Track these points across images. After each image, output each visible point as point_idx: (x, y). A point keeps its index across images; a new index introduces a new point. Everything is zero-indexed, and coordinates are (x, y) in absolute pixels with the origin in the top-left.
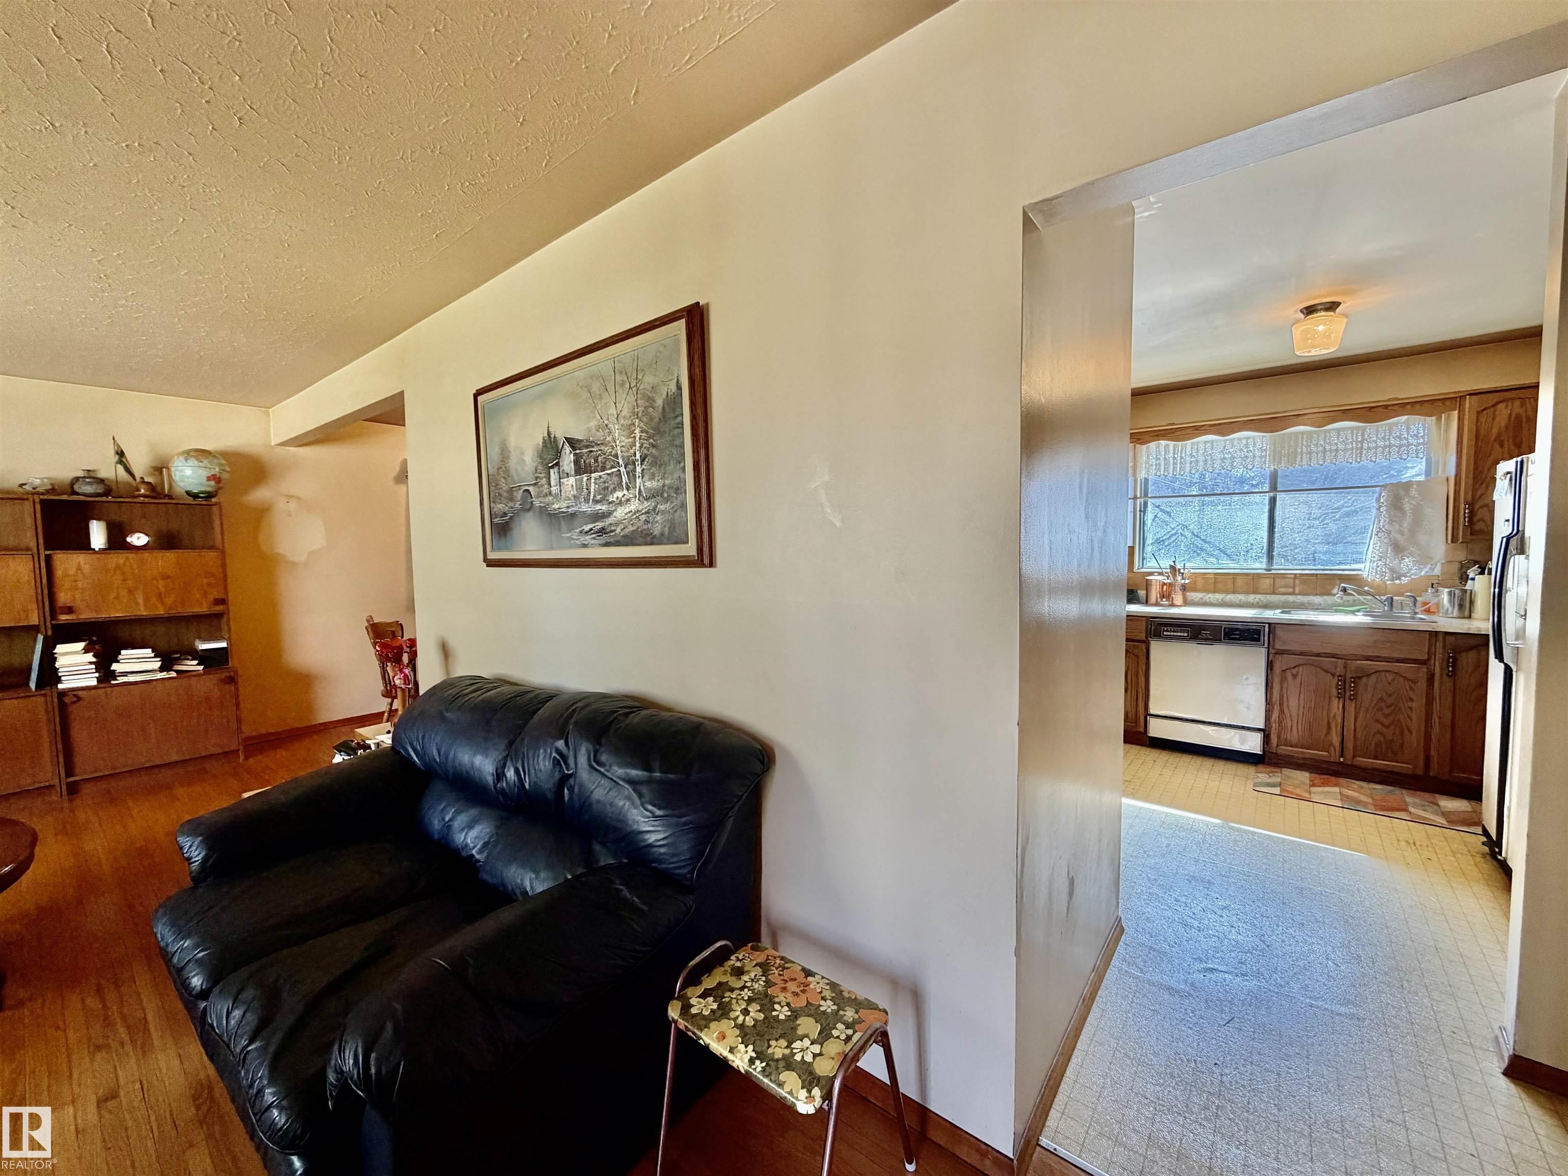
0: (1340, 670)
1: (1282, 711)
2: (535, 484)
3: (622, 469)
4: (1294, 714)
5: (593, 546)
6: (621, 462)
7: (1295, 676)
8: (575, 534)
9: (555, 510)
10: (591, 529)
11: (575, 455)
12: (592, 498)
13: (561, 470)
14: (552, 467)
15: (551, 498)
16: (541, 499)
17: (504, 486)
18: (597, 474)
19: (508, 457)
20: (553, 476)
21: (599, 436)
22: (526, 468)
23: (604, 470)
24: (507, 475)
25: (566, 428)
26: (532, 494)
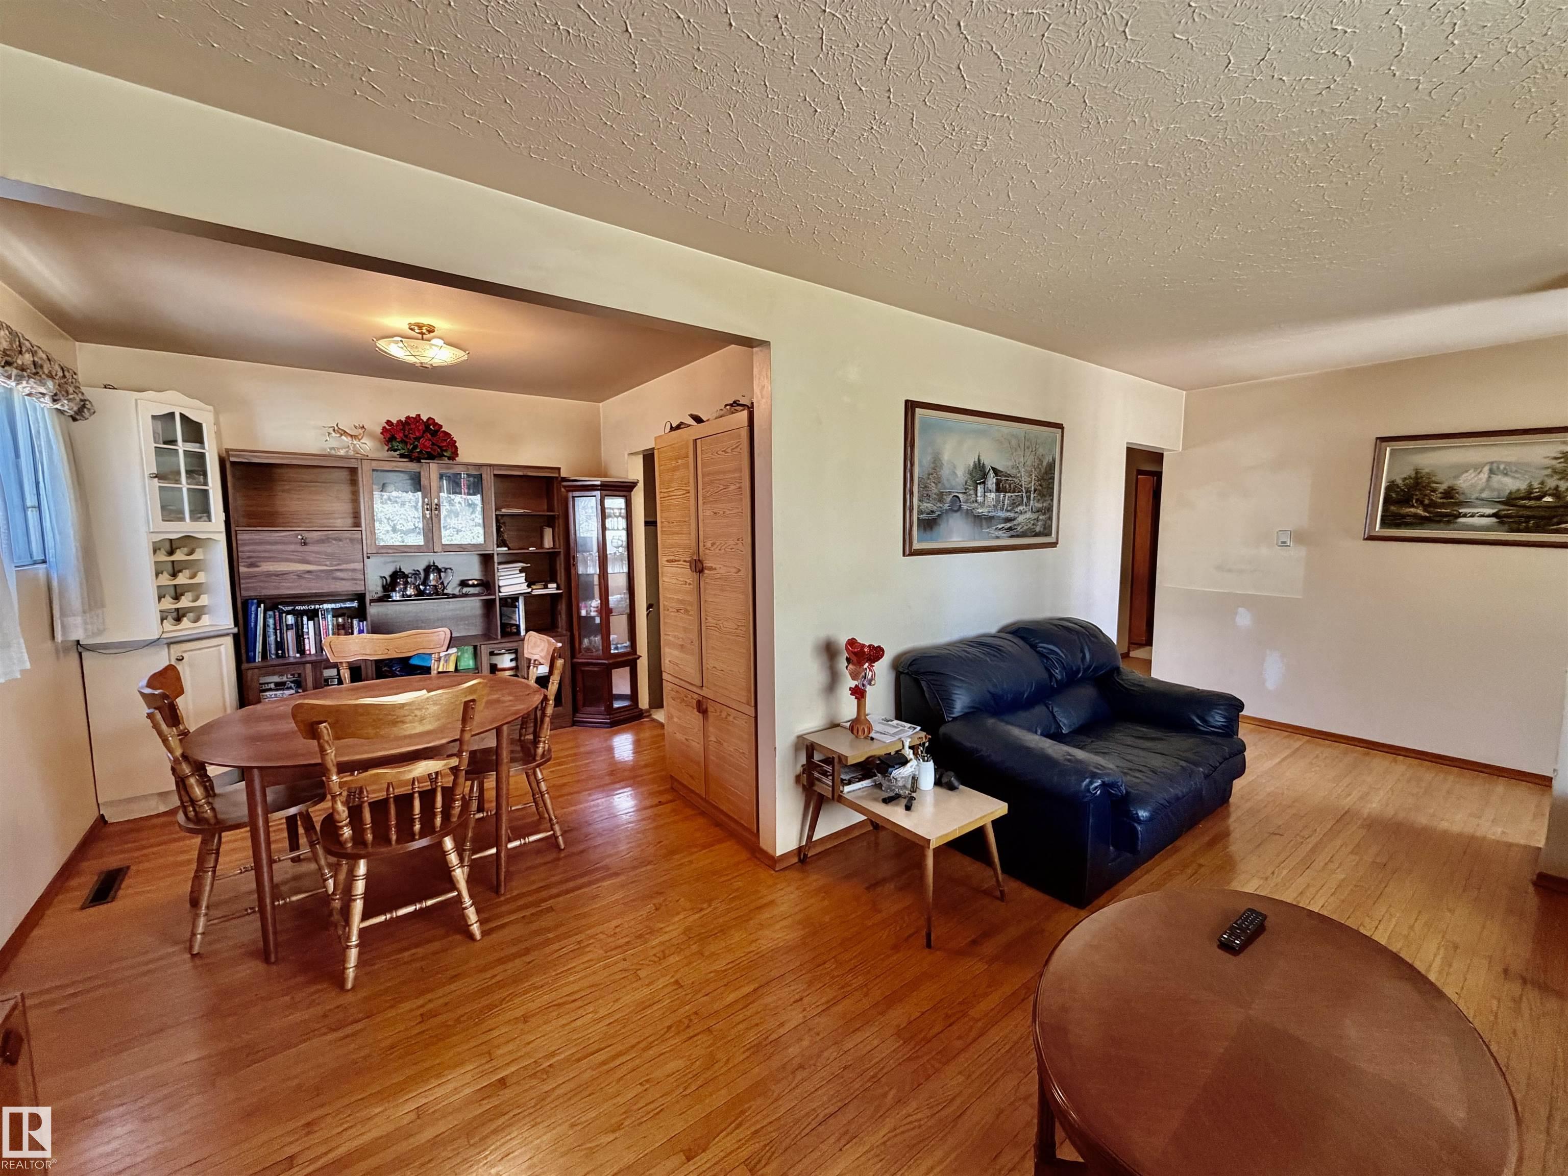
2: (965, 493)
3: (1024, 494)
5: (1003, 537)
6: (1023, 489)
8: (992, 530)
9: (979, 513)
10: (1003, 527)
11: (996, 479)
12: (1005, 508)
13: (986, 486)
14: (980, 484)
15: (976, 505)
16: (969, 505)
17: (934, 489)
18: (1009, 494)
19: (942, 465)
20: (980, 489)
21: (1013, 472)
22: (957, 480)
23: (1014, 492)
24: (938, 481)
25: (991, 459)
26: (962, 499)
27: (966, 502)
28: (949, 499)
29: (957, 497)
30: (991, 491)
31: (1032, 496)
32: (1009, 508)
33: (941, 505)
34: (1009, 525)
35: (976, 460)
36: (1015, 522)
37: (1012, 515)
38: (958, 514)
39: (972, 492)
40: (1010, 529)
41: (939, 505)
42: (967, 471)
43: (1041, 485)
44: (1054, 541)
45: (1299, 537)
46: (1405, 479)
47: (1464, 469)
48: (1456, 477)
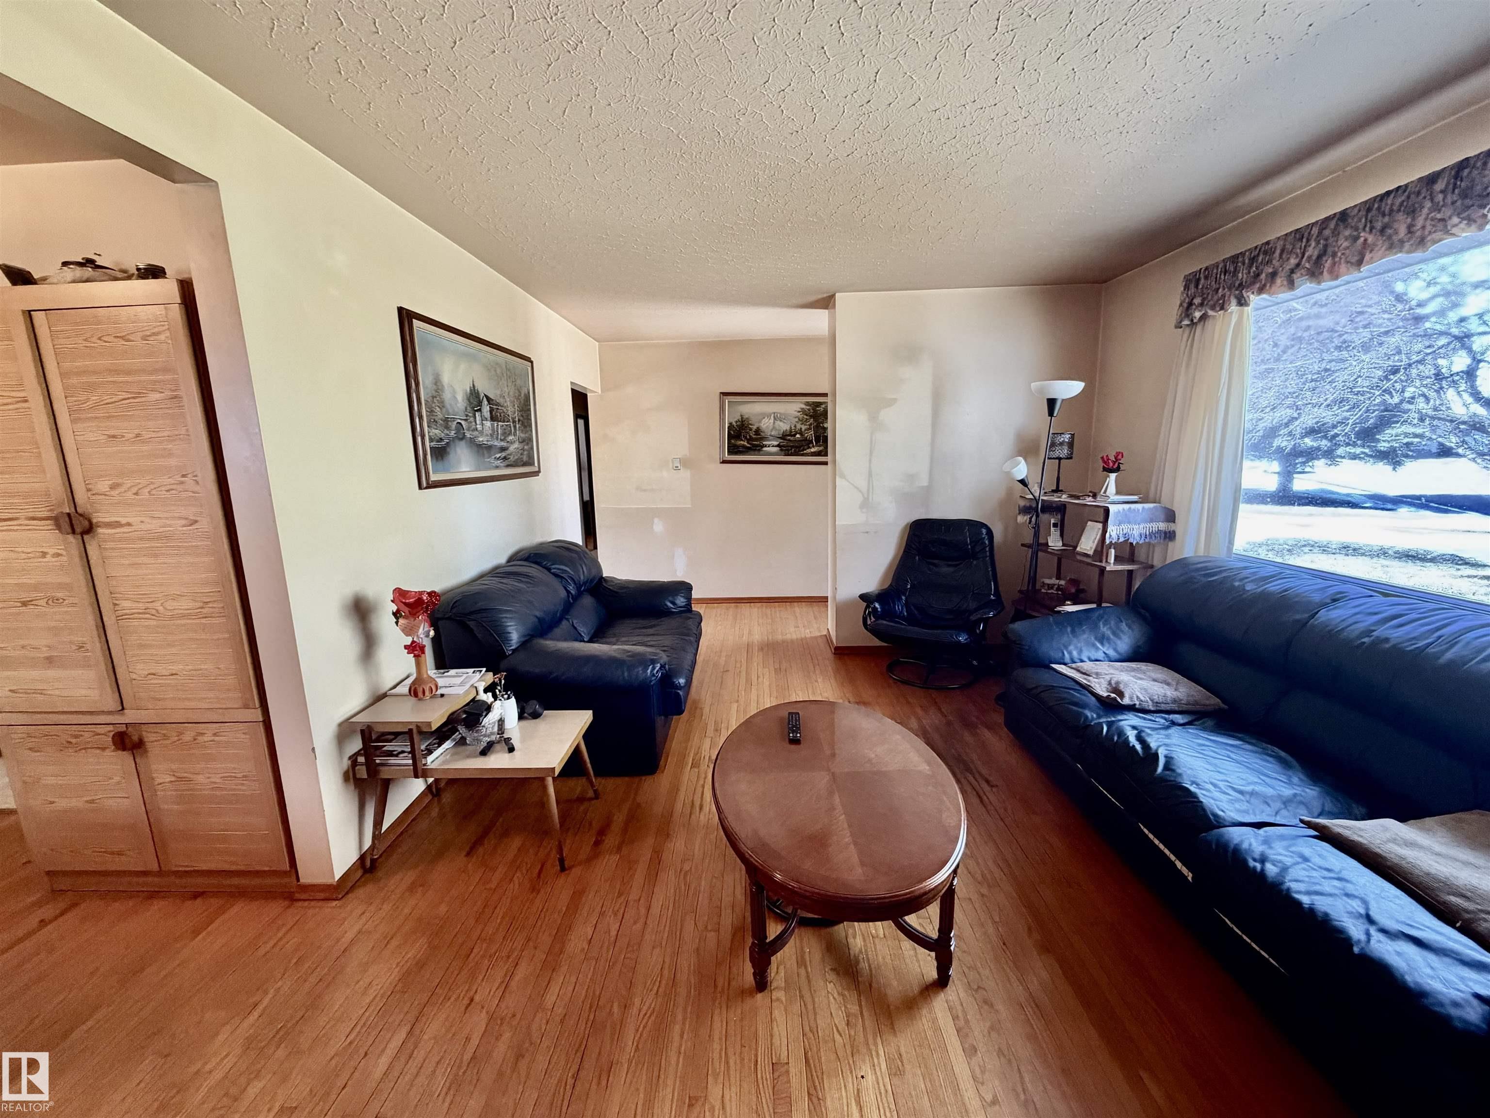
2: (466, 420)
3: (512, 424)
6: (511, 419)
9: (480, 442)
11: (489, 407)
12: (499, 437)
13: (482, 414)
14: (476, 411)
15: (477, 433)
16: (471, 432)
17: (439, 415)
18: (501, 424)
19: (443, 390)
20: (478, 417)
21: (501, 401)
22: (459, 405)
23: (504, 422)
24: (442, 405)
25: (484, 388)
26: (464, 426)
27: (468, 430)
28: (454, 425)
29: (460, 423)
30: (486, 420)
31: (517, 426)
32: (502, 438)
33: (448, 432)
34: (503, 454)
35: (472, 386)
36: (508, 452)
37: (503, 444)
38: (463, 443)
39: (472, 419)
40: (505, 458)
41: (446, 431)
42: (465, 397)
43: (522, 416)
44: (537, 469)
45: (685, 463)
46: (736, 422)
47: (764, 415)
48: (760, 422)
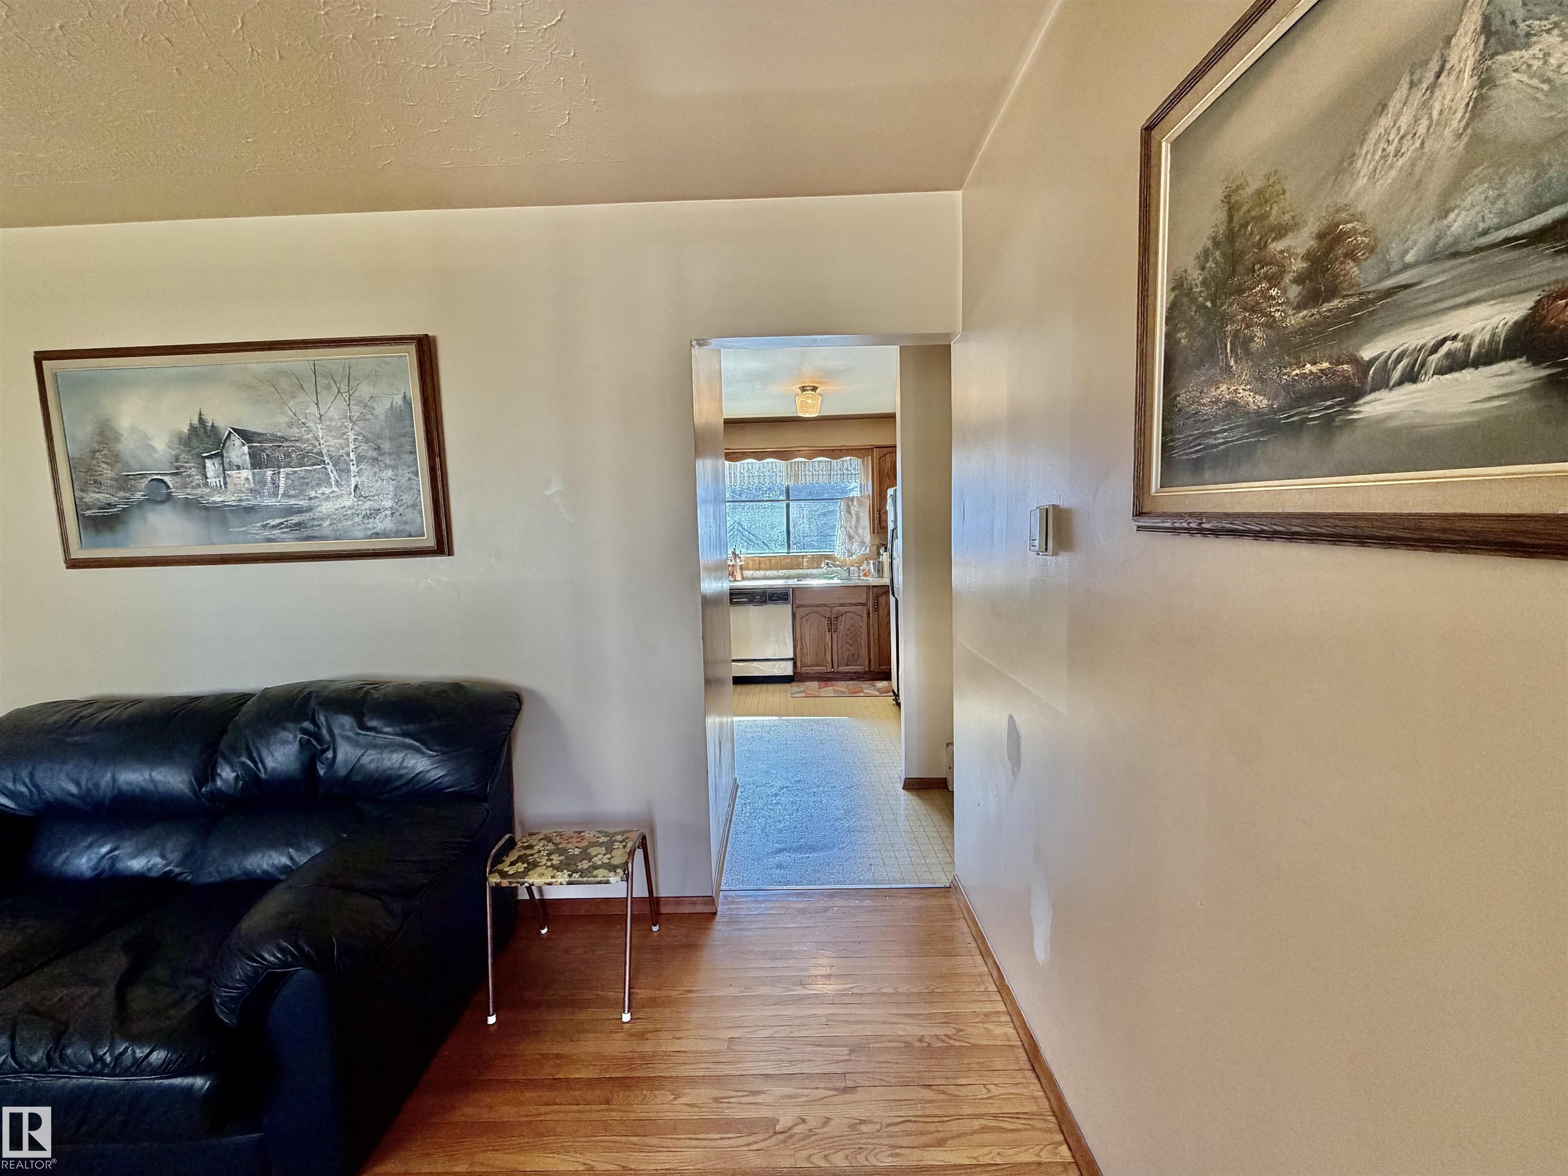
0: (828, 615)
1: (802, 645)
2: (174, 474)
4: (808, 647)
6: (327, 460)
7: (807, 621)
8: (252, 528)
9: (215, 502)
10: (281, 523)
11: (249, 448)
12: (281, 491)
13: (226, 460)
14: (207, 457)
15: (208, 490)
16: (187, 491)
17: (108, 473)
18: (289, 470)
19: (117, 438)
20: (211, 467)
21: (294, 432)
22: (156, 455)
23: (301, 465)
24: (115, 459)
26: (170, 484)
27: (182, 487)
28: (142, 484)
29: (162, 481)
30: (238, 468)
31: (354, 469)
32: (292, 492)
33: (127, 495)
34: (295, 519)
35: (196, 422)
39: (193, 471)
41: (122, 494)
43: (377, 449)
